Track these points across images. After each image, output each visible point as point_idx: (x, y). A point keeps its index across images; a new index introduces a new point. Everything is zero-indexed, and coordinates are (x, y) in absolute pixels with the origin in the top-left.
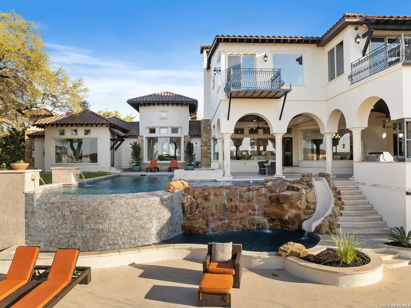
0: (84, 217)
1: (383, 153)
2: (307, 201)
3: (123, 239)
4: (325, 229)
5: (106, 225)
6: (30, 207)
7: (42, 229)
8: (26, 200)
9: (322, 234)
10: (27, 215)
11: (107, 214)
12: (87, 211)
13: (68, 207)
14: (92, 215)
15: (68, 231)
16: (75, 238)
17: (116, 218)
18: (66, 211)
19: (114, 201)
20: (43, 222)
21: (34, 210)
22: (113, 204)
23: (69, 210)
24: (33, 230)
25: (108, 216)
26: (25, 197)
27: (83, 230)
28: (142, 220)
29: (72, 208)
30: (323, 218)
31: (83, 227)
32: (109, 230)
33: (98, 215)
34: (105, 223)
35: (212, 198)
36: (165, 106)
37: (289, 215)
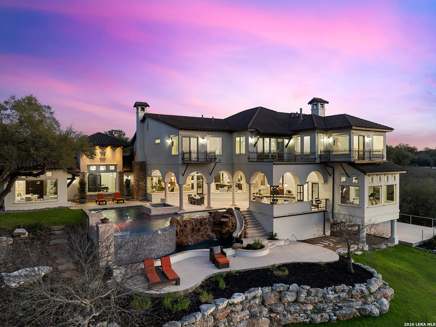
0: (145, 244)
1: (263, 198)
2: (232, 222)
4: (243, 236)
8: (115, 239)
9: (242, 238)
14: (149, 243)
26: (114, 237)
28: (168, 242)
30: (241, 231)
31: (144, 249)
32: (156, 248)
33: (151, 242)
34: (154, 245)
35: (188, 225)
36: (104, 148)
37: (225, 231)
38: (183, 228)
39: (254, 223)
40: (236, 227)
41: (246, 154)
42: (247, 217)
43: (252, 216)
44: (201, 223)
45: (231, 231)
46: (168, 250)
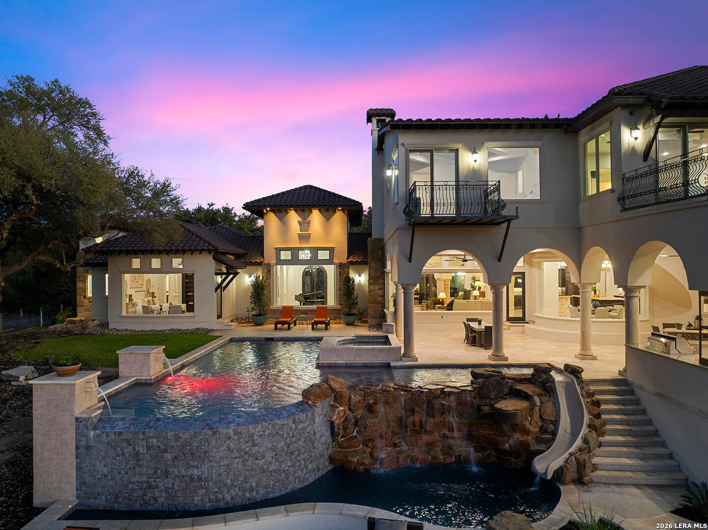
0: (169, 456)
1: (675, 340)
2: (541, 417)
3: (232, 492)
4: (571, 474)
5: (205, 470)
6: (83, 439)
7: (102, 475)
8: (77, 428)
9: (565, 484)
10: (78, 451)
11: (206, 453)
12: (173, 447)
13: (143, 440)
14: (182, 454)
15: (144, 478)
16: (156, 490)
17: (221, 458)
18: (140, 447)
19: (217, 431)
20: (105, 463)
21: (89, 444)
22: (216, 436)
23: (145, 445)
24: (88, 476)
25: (207, 455)
26: (76, 422)
27: (167, 477)
28: (263, 458)
29: (149, 442)
30: (566, 455)
31: (167, 472)
32: (210, 477)
33: (191, 454)
34: (203, 466)
35: (381, 408)
36: (307, 213)
37: (511, 442)
38: (360, 413)
39: (634, 428)
40: (554, 434)
41: (615, 189)
42: (607, 402)
43: (631, 400)
44: (430, 403)
45: (535, 447)
46: (266, 487)
